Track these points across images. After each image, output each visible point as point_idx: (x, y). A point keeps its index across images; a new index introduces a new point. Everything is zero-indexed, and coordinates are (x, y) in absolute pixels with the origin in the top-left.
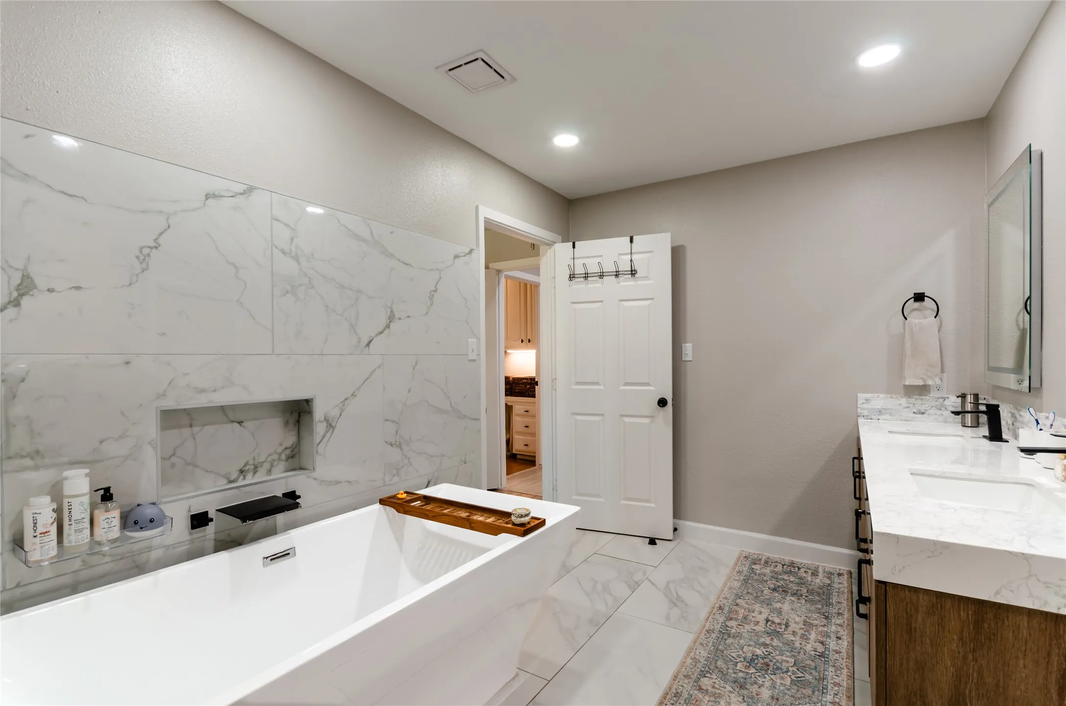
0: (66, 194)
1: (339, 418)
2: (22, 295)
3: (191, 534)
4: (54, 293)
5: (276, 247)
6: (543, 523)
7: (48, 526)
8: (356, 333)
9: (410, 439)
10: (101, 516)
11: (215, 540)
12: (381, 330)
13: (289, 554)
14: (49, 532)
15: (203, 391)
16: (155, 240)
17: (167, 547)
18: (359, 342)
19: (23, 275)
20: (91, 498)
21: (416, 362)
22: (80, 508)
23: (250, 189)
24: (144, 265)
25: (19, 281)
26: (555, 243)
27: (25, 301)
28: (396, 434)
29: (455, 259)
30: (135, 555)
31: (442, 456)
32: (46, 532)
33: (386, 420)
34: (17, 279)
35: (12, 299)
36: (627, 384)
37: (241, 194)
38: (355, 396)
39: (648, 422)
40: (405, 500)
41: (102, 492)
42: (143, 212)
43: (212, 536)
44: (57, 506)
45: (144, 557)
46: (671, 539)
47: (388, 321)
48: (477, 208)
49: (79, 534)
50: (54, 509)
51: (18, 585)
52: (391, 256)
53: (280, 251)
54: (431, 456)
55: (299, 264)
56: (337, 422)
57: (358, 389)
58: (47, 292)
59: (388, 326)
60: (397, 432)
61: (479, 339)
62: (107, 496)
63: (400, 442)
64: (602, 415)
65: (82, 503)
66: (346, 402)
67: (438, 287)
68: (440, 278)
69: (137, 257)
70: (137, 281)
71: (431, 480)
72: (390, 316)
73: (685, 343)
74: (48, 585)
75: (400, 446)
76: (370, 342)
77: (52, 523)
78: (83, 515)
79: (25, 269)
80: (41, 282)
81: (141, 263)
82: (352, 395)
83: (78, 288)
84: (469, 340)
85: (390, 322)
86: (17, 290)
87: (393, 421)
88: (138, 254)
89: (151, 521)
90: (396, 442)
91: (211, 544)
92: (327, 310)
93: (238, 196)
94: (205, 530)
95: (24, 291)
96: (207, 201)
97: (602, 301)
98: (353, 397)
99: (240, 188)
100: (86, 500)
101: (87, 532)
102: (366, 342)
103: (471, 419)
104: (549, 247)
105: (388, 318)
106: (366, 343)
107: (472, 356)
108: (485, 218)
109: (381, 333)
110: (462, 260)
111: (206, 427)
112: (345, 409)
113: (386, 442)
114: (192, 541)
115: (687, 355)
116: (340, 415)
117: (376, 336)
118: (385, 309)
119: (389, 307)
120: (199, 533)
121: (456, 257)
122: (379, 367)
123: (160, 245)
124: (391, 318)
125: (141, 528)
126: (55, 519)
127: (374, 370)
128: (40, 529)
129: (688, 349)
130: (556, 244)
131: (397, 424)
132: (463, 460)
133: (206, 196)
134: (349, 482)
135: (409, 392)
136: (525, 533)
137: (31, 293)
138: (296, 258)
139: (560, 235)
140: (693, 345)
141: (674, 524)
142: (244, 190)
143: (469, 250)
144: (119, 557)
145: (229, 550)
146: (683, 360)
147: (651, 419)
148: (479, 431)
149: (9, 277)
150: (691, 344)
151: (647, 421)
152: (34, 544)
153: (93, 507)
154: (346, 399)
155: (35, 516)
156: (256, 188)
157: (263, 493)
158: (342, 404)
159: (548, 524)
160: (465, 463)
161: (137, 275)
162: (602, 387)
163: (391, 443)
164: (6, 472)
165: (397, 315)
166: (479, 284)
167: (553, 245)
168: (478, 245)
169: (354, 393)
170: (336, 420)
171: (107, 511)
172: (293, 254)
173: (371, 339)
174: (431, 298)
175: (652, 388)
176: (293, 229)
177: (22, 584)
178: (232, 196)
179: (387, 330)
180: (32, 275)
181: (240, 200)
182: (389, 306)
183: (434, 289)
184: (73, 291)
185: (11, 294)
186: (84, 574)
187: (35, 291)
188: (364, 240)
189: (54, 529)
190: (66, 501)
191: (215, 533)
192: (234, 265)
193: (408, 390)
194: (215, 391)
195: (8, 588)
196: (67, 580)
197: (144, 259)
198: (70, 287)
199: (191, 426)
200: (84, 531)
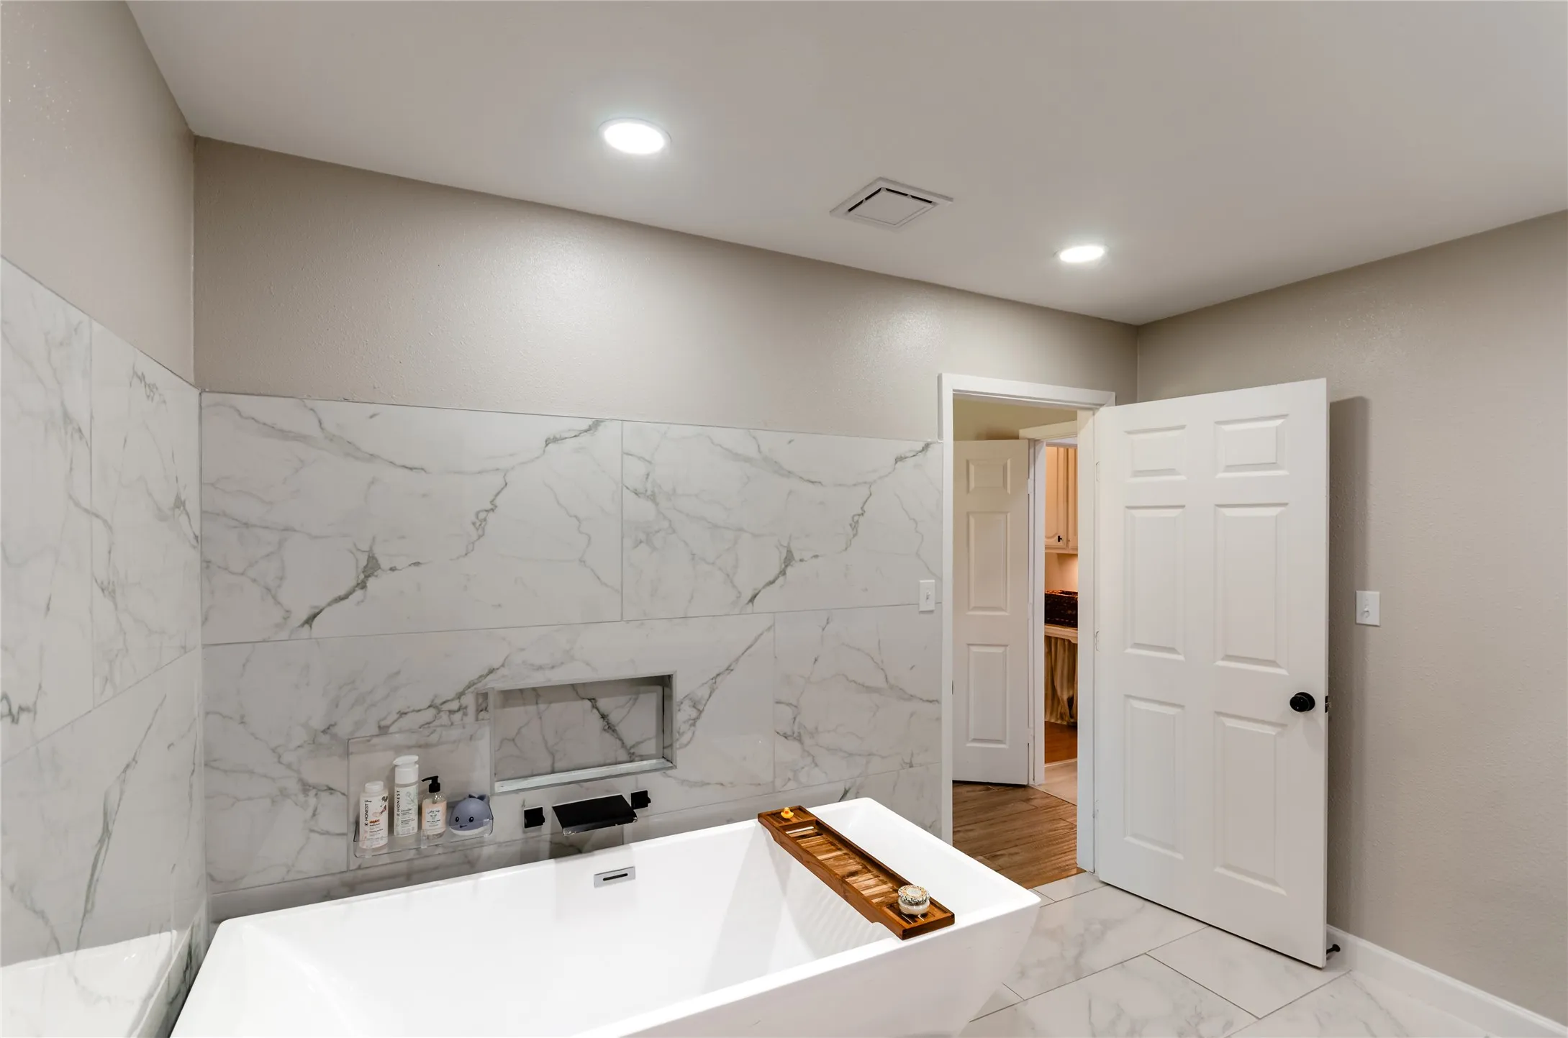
0: (407, 468)
1: (708, 700)
2: (367, 577)
3: (524, 832)
4: (396, 572)
5: (627, 488)
6: (950, 919)
7: (378, 815)
8: (734, 586)
9: (816, 728)
10: (428, 807)
11: (551, 842)
12: (771, 578)
13: (626, 875)
14: (378, 821)
15: (540, 668)
16: (492, 502)
17: (500, 844)
18: (738, 597)
19: (369, 557)
20: (419, 787)
21: (828, 619)
22: (408, 799)
23: (596, 424)
24: (480, 532)
25: (365, 563)
26: (1101, 405)
27: (371, 583)
28: (794, 722)
29: (896, 462)
30: (467, 849)
31: (869, 755)
32: (376, 821)
33: (777, 703)
34: (363, 562)
35: (359, 582)
36: (1228, 657)
37: (586, 431)
38: (732, 670)
39: (1274, 734)
40: (790, 823)
41: (430, 781)
42: (479, 473)
43: (548, 837)
44: (389, 794)
45: (476, 852)
46: (1320, 966)
47: (783, 566)
48: (939, 378)
49: (406, 825)
50: (384, 797)
51: (359, 868)
52: (789, 474)
53: (632, 491)
54: (851, 755)
55: (657, 504)
56: (705, 705)
57: (737, 660)
58: (389, 572)
59: (783, 573)
60: (795, 718)
61: (939, 579)
62: (435, 786)
63: (799, 733)
64: (1182, 707)
65: (409, 794)
66: (719, 679)
67: (865, 508)
68: (871, 494)
69: (474, 524)
70: (473, 550)
71: (850, 789)
72: (786, 558)
73: (1364, 588)
74: (383, 870)
75: (799, 739)
76: (755, 597)
77: (382, 812)
78: (410, 807)
79: (371, 550)
80: (385, 563)
81: (477, 529)
82: (727, 669)
83: (417, 564)
84: (921, 581)
85: (786, 566)
86: (363, 572)
87: (789, 704)
88: (474, 519)
89: (471, 820)
90: (793, 733)
91: (545, 847)
92: (693, 559)
93: (582, 435)
94: (540, 830)
95: (369, 573)
96: (547, 448)
97: (1183, 507)
98: (728, 672)
99: (585, 424)
100: (413, 790)
101: (414, 824)
102: (749, 596)
103: (923, 701)
104: (1091, 412)
105: (782, 561)
106: (749, 598)
107: (930, 606)
108: (954, 390)
109: (772, 582)
110: (911, 462)
111: (553, 705)
112: (717, 688)
113: (778, 733)
114: (526, 840)
115: (1366, 614)
116: (710, 696)
117: (764, 587)
118: (779, 549)
119: (785, 547)
120: (533, 831)
121: (899, 459)
122: (769, 629)
123: (496, 507)
124: (788, 560)
125: (461, 827)
126: (385, 807)
127: (761, 634)
128: (371, 818)
129: (1370, 606)
130: (1102, 409)
131: (793, 708)
132: (908, 761)
133: (546, 442)
134: (722, 784)
135: (815, 662)
136: (906, 935)
137: (376, 574)
138: (653, 498)
139: (1113, 391)
140: (1380, 596)
141: (1329, 936)
142: (590, 426)
143: (923, 445)
144: (452, 850)
145: (559, 860)
146: (1358, 622)
147: (1279, 729)
148: (939, 719)
149: (357, 560)
150: (1378, 593)
151: (1270, 731)
152: (366, 832)
153: (421, 797)
154: (718, 675)
155: (367, 803)
156: (602, 421)
157: (608, 791)
158: (714, 681)
159: (960, 922)
160: (911, 766)
161: (473, 543)
162: (1181, 658)
163: (785, 734)
164: (352, 753)
165: (797, 556)
166: (941, 493)
167: (1098, 409)
168: (940, 435)
169: (730, 666)
170: (704, 702)
171: (434, 802)
172: (649, 493)
173: (757, 592)
174: (855, 525)
175: (1283, 672)
176: (650, 462)
177: (362, 867)
178: (575, 436)
179: (781, 579)
180: (376, 555)
181: (584, 439)
182: (785, 545)
183: (860, 512)
184: (413, 568)
185: (358, 577)
186: (419, 863)
187: (379, 571)
188: (748, 460)
189: (384, 819)
190: (397, 789)
191: (552, 834)
192: (576, 517)
193: (813, 660)
194: (553, 667)
195: (351, 869)
196: (402, 867)
197: (480, 525)
198: (410, 563)
199: (537, 703)
200: (410, 823)
